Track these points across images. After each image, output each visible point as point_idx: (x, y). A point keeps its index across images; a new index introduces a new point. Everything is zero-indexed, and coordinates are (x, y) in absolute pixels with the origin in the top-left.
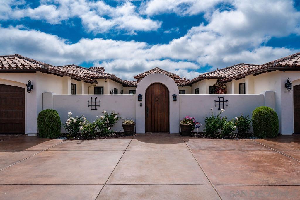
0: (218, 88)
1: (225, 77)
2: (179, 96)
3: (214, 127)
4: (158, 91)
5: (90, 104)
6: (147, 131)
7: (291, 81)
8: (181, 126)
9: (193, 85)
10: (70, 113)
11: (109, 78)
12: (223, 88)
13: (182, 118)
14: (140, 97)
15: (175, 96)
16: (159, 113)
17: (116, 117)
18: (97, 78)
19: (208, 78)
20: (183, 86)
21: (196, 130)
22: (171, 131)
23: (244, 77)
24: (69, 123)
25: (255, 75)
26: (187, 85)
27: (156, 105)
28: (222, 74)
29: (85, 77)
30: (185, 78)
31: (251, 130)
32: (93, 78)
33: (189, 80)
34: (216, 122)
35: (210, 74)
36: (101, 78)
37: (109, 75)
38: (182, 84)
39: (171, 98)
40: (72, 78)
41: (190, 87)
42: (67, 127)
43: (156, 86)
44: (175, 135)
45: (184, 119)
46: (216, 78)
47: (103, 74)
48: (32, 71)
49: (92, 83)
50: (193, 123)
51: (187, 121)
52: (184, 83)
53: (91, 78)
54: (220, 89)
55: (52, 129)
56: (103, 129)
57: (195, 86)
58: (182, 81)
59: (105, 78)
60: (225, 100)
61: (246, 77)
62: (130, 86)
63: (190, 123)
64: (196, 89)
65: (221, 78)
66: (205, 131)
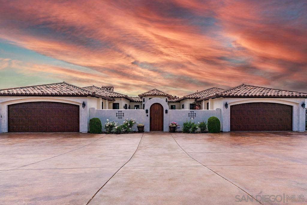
0: (196, 105)
1: (200, 98)
2: (170, 111)
3: (188, 128)
4: (157, 108)
5: (118, 115)
6: (150, 130)
7: (228, 103)
8: (170, 127)
9: (181, 101)
10: (108, 120)
11: (123, 97)
12: (199, 105)
13: (171, 123)
14: (147, 111)
15: (166, 111)
16: (157, 120)
17: (133, 122)
18: (115, 97)
19: (189, 98)
20: (174, 102)
21: (178, 130)
22: (164, 130)
23: (208, 100)
24: (108, 125)
25: (212, 99)
26: (176, 102)
27: (156, 115)
28: (198, 96)
29: (107, 96)
30: (175, 96)
31: (207, 130)
32: (112, 97)
33: (178, 98)
34: (189, 125)
35: (190, 96)
36: (118, 97)
37: (123, 96)
38: (173, 101)
39: (164, 112)
40: (102, 99)
41: (179, 103)
42: (106, 127)
43: (156, 105)
44: (166, 132)
45: (172, 124)
46: (194, 98)
47: (119, 95)
48: (85, 96)
49: (111, 101)
50: (177, 126)
51: (173, 124)
52: (174, 100)
53: (111, 97)
54: (197, 106)
55: (98, 129)
56: (126, 129)
57: (182, 103)
58: (174, 98)
59: (121, 97)
60: (194, 113)
61: (209, 99)
62: (135, 102)
63: (175, 125)
64: (182, 105)
65: (197, 98)
66: (183, 130)
